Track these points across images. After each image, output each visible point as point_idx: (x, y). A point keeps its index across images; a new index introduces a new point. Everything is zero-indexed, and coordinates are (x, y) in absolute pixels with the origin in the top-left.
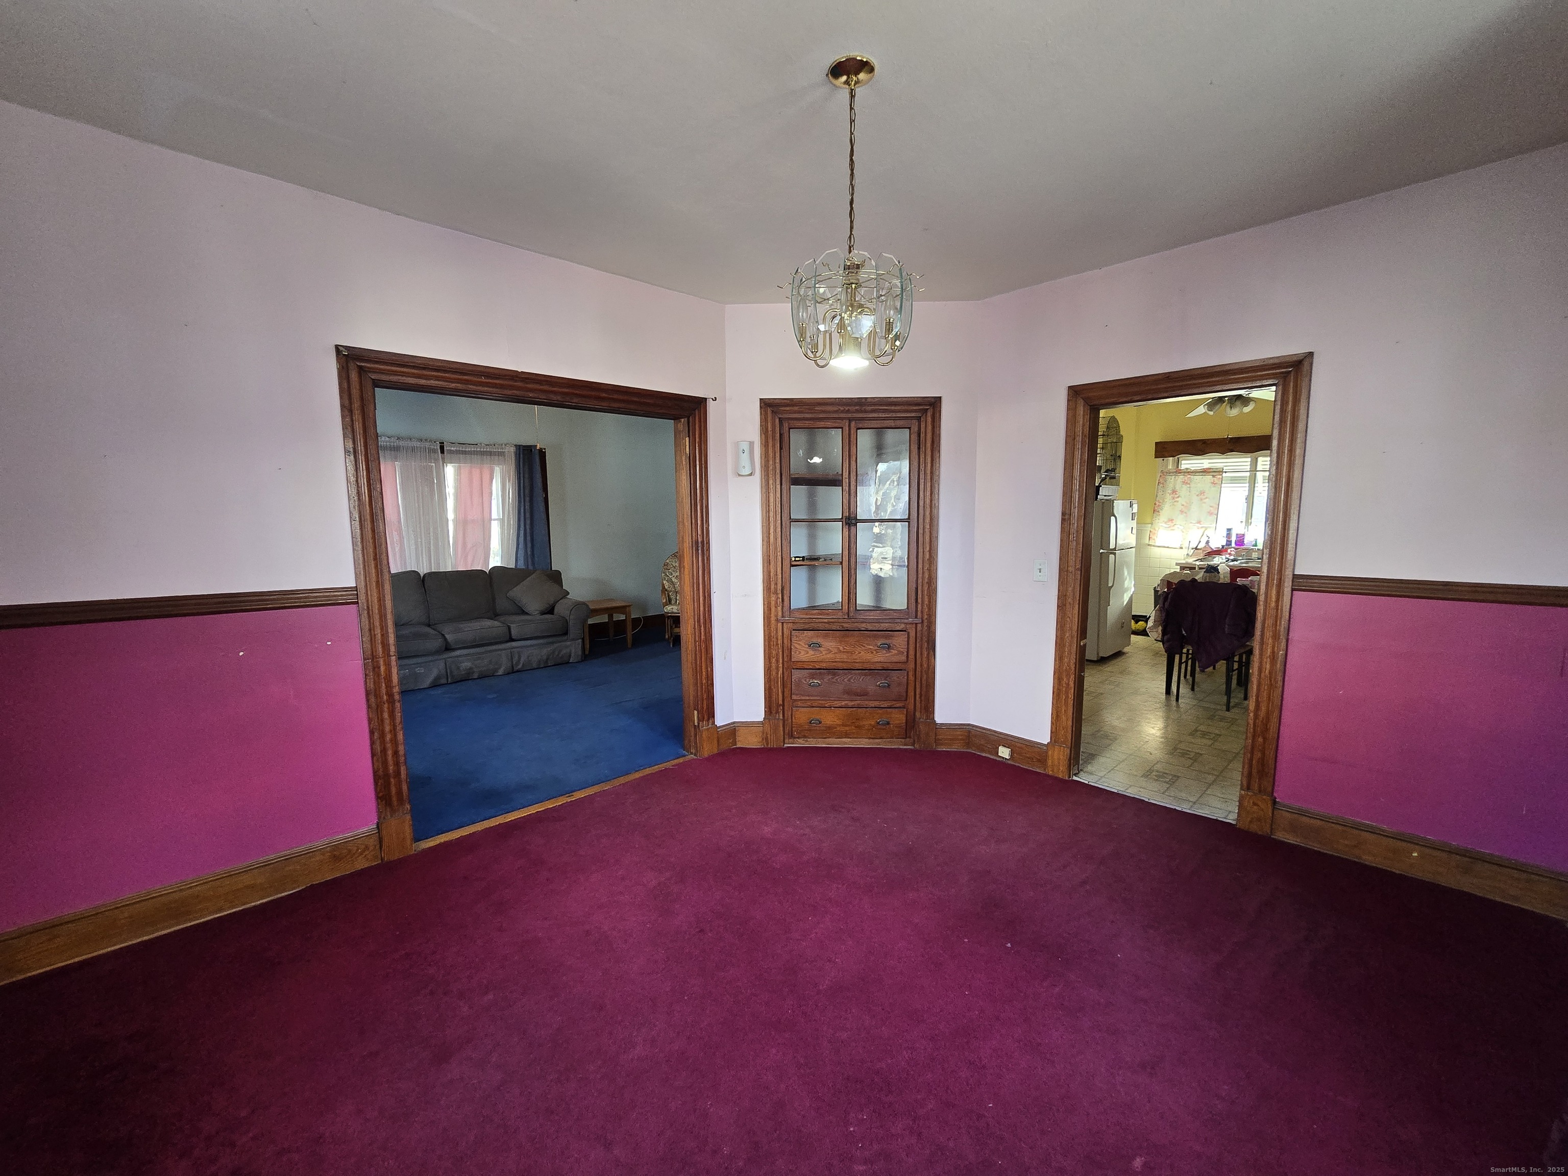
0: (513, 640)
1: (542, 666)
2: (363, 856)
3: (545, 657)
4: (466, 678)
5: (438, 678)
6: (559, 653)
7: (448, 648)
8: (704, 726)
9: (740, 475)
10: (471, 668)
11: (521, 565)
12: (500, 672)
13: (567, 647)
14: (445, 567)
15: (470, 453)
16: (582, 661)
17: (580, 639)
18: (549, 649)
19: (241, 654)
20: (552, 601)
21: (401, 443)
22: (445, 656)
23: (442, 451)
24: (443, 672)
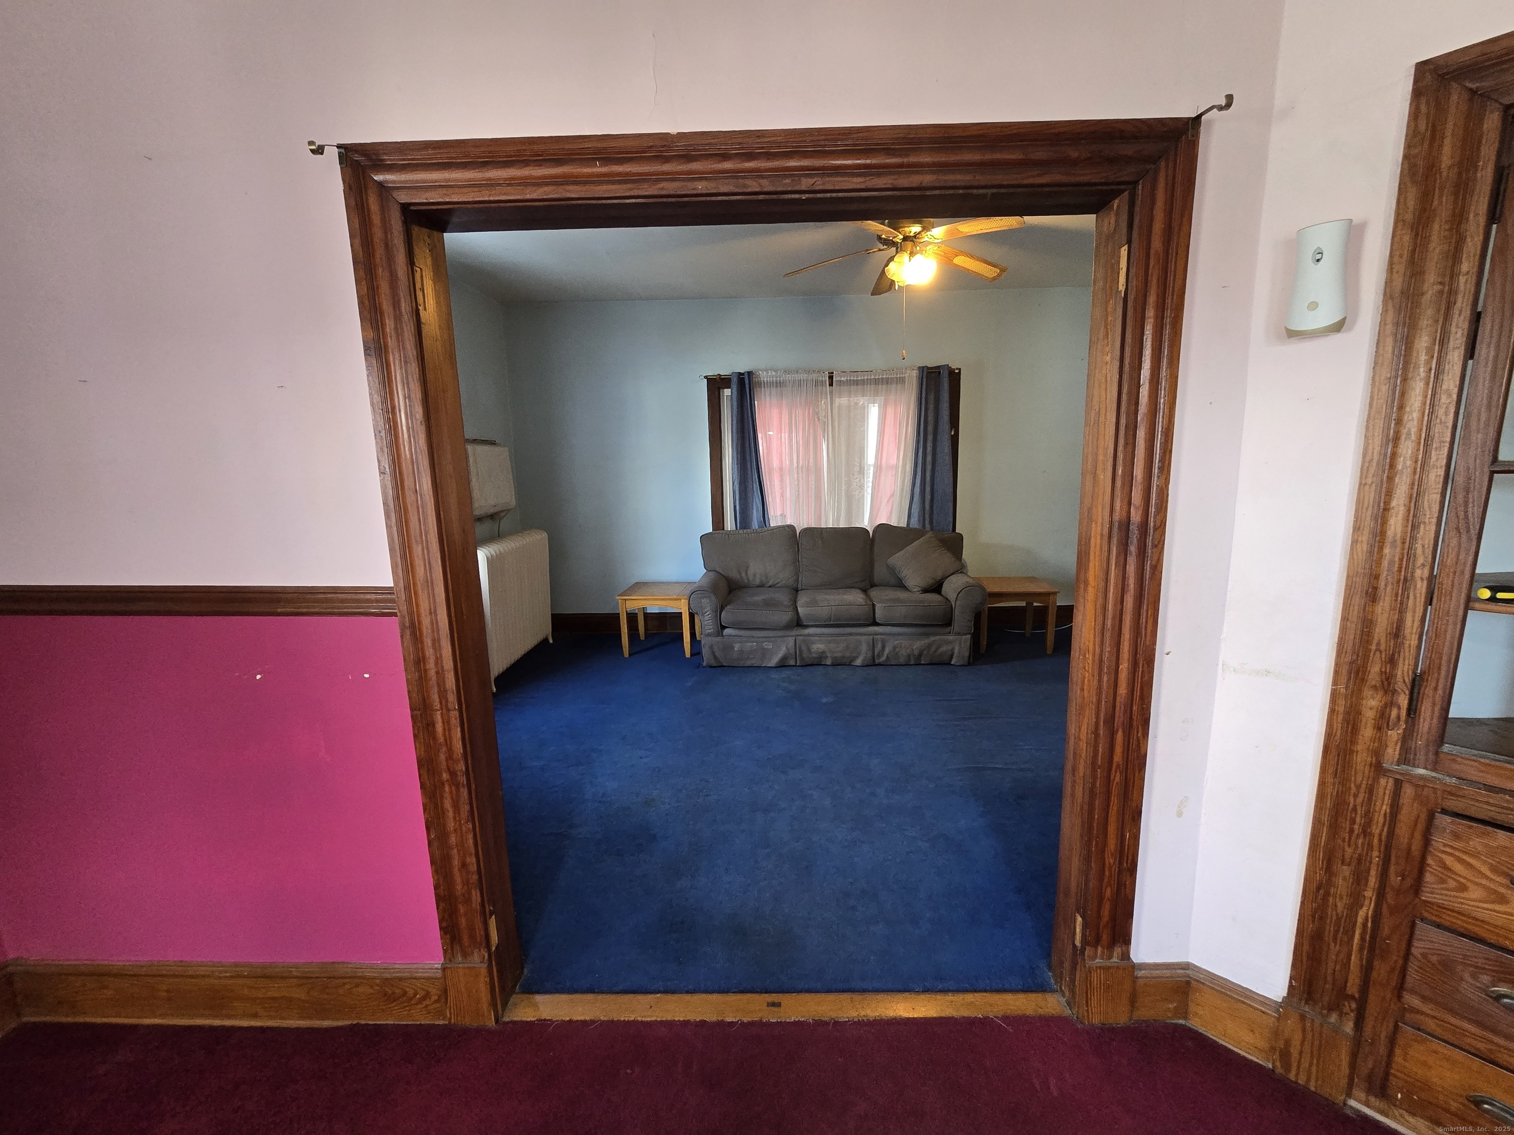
0: (878, 624)
1: (912, 663)
2: (424, 1005)
3: (916, 652)
4: (816, 663)
5: (785, 658)
6: (937, 649)
7: (798, 623)
8: (1096, 959)
9: (1292, 334)
10: (823, 652)
11: (915, 523)
12: (858, 662)
13: (950, 642)
14: (826, 522)
15: (864, 382)
16: (969, 664)
17: (969, 634)
18: (923, 642)
19: (258, 677)
20: (939, 575)
21: (788, 377)
22: (794, 633)
23: (831, 384)
24: (792, 651)
